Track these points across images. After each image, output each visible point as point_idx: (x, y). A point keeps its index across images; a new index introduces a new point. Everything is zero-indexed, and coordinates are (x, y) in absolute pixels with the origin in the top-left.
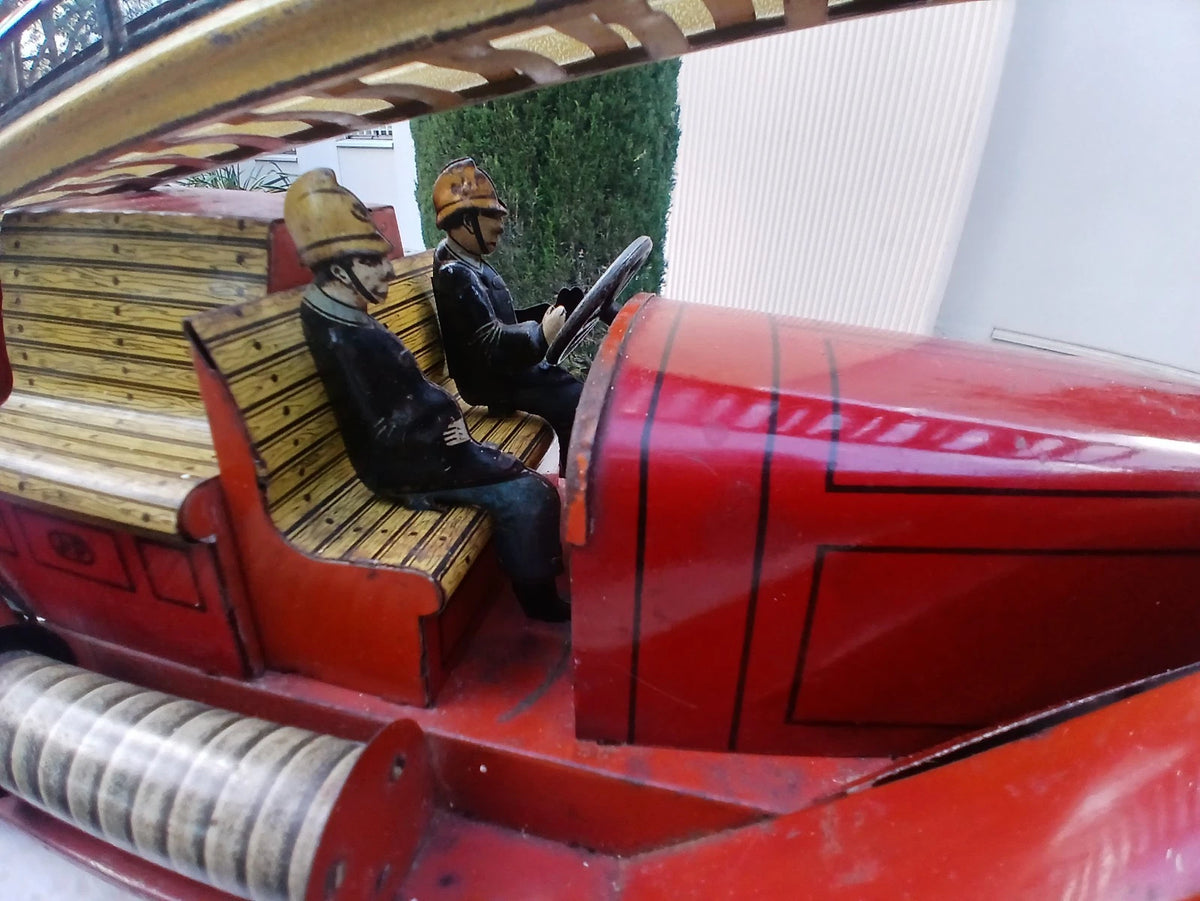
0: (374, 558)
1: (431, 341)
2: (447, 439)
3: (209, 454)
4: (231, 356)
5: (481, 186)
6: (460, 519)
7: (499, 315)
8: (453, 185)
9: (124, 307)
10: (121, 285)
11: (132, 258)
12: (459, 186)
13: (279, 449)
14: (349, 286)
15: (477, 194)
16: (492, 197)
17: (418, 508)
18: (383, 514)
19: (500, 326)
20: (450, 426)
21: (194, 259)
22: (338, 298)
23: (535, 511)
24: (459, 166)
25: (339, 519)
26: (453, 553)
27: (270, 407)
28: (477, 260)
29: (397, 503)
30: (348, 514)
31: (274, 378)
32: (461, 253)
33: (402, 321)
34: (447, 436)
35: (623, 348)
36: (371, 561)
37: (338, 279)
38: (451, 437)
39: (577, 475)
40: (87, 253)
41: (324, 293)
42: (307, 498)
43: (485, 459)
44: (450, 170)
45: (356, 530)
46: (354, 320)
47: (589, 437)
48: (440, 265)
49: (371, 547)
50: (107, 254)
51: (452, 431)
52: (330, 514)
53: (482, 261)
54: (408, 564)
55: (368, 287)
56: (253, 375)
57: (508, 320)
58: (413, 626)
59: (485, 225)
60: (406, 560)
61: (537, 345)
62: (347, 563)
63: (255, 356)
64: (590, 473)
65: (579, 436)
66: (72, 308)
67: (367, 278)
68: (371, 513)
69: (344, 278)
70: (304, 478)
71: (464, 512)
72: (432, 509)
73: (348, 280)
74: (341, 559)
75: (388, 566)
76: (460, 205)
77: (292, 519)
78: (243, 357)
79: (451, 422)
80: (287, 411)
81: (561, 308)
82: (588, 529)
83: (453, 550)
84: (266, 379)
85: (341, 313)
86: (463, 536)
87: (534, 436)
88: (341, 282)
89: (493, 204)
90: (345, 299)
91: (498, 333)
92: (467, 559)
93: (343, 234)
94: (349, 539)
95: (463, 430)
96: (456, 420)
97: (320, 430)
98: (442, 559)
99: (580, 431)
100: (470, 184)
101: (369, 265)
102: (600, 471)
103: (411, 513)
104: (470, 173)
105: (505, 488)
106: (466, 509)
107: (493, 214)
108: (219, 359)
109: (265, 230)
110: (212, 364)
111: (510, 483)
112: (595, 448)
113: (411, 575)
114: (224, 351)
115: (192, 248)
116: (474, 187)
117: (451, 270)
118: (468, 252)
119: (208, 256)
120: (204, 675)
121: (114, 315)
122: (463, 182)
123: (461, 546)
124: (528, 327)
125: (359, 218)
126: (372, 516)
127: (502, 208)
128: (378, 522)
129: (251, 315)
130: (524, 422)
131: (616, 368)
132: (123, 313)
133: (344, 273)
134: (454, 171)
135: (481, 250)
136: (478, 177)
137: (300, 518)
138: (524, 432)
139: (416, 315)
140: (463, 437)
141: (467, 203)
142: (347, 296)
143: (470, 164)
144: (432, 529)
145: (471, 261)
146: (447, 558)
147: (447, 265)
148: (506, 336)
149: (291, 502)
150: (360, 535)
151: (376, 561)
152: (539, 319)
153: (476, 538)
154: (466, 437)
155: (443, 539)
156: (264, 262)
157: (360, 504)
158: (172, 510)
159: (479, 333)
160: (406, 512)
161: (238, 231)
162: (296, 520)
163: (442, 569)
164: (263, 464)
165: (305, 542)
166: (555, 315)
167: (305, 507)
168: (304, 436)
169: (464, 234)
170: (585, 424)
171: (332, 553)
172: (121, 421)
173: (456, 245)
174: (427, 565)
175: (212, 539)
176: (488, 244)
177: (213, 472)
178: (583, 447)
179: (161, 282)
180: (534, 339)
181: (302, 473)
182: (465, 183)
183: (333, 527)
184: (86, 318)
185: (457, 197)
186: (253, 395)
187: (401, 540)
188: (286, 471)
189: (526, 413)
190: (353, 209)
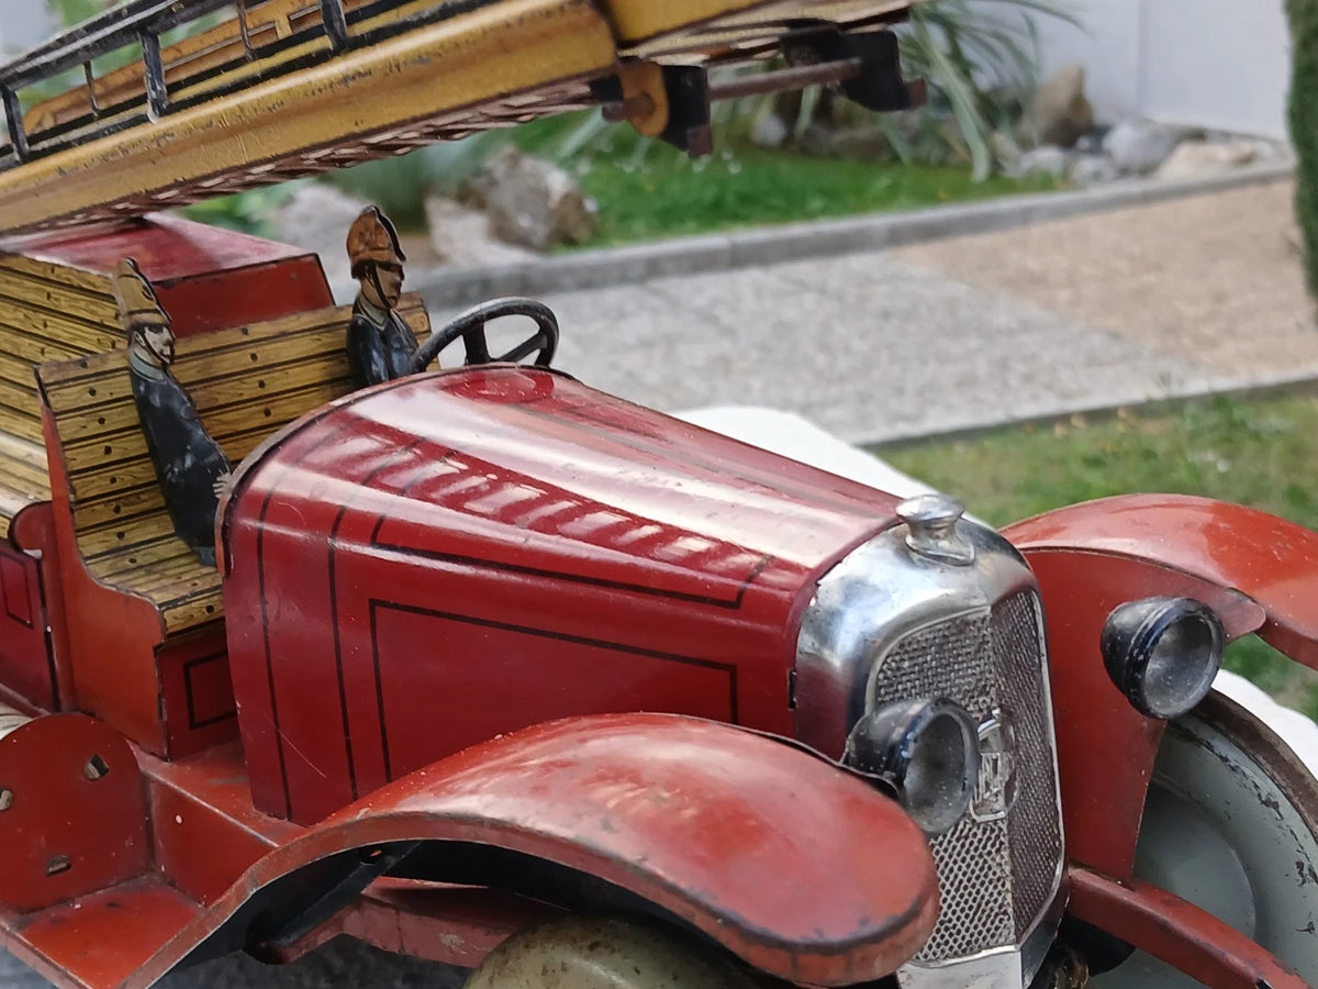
2: (216, 491)
3: (46, 480)
4: (65, 398)
8: (360, 234)
9: (48, 349)
10: (49, 329)
11: (56, 306)
12: (364, 235)
13: (93, 482)
14: (145, 348)
17: (207, 563)
20: (218, 479)
21: (93, 312)
25: (140, 561)
27: (92, 444)
28: (382, 315)
30: (155, 559)
31: (102, 421)
32: (367, 307)
33: (290, 380)
34: (216, 488)
37: (138, 342)
38: (219, 490)
40: (31, 297)
41: (134, 352)
42: (121, 535)
46: (152, 376)
50: (41, 300)
51: (219, 484)
52: (137, 555)
56: (82, 416)
58: (151, 659)
62: (115, 589)
63: (88, 399)
66: (15, 345)
67: (155, 343)
69: (141, 341)
70: (118, 516)
73: (144, 344)
74: (113, 585)
75: (135, 593)
76: (361, 256)
77: (98, 549)
78: (75, 400)
79: (219, 475)
80: (108, 451)
84: (94, 421)
85: (143, 369)
88: (140, 345)
90: (146, 359)
93: (138, 308)
96: (224, 474)
97: (143, 475)
100: (371, 234)
101: (155, 332)
108: (51, 399)
110: (47, 403)
114: (59, 394)
115: (92, 303)
116: (373, 238)
118: (374, 305)
119: (100, 311)
120: (29, 705)
121: (40, 355)
122: (367, 232)
125: (146, 297)
129: (96, 366)
132: (46, 355)
137: (105, 550)
139: (318, 374)
141: (366, 254)
142: (145, 355)
145: (375, 316)
149: (101, 533)
157: (172, 554)
158: (9, 519)
162: (100, 551)
164: (74, 491)
165: (99, 570)
167: (115, 542)
168: (125, 478)
169: (368, 287)
172: (30, 455)
173: (364, 298)
175: (37, 553)
177: (48, 496)
179: (71, 330)
181: (117, 510)
183: (132, 565)
184: (23, 355)
185: (361, 247)
186: (75, 432)
188: (99, 503)
190: (143, 290)
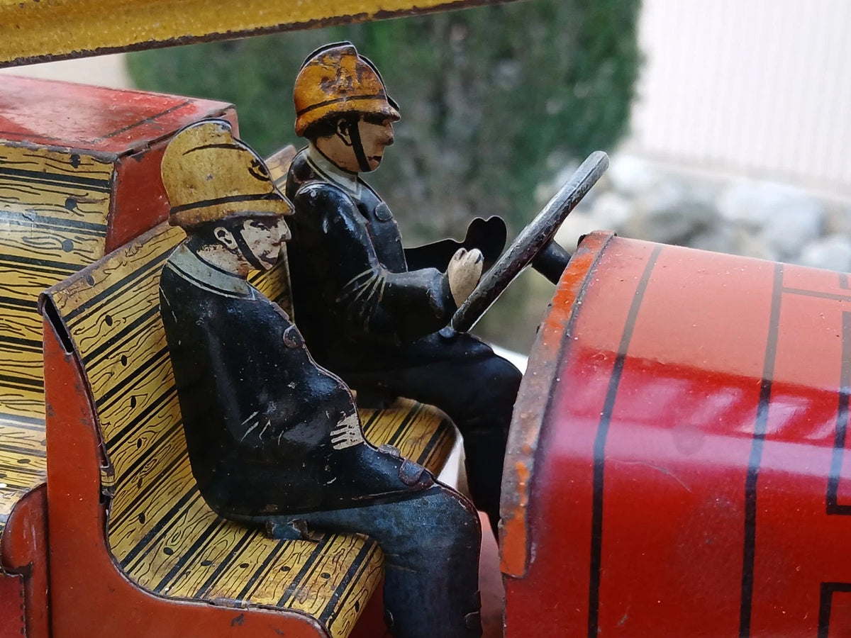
0: (241, 596)
1: (278, 293)
2: (333, 441)
4: (87, 336)
5: (365, 82)
6: (342, 551)
7: (382, 259)
8: (325, 79)
12: (333, 82)
14: (234, 251)
15: (359, 93)
16: (381, 97)
17: (283, 537)
18: (236, 543)
19: (381, 274)
20: (339, 424)
22: (217, 264)
23: (447, 543)
24: (333, 54)
25: (180, 548)
26: (340, 595)
27: (119, 398)
28: (352, 180)
29: (254, 528)
30: (189, 544)
31: (124, 360)
32: (331, 170)
34: (336, 436)
35: (571, 326)
36: (237, 601)
37: (221, 243)
38: (340, 438)
39: (518, 488)
41: (198, 257)
42: (142, 518)
43: (384, 468)
44: (322, 58)
45: (205, 563)
46: (233, 290)
47: (532, 440)
48: (298, 186)
49: (231, 584)
51: (342, 430)
52: (167, 542)
53: (360, 181)
54: (287, 605)
55: (257, 252)
56: (105, 357)
57: (395, 268)
59: (368, 133)
60: (282, 601)
61: (439, 304)
62: (204, 604)
63: (107, 333)
64: (532, 485)
65: (518, 440)
67: (257, 242)
68: (218, 543)
69: (230, 242)
70: (140, 491)
71: (346, 544)
72: (304, 538)
73: (234, 244)
74: (196, 599)
75: (261, 607)
76: (335, 107)
77: (128, 546)
78: (97, 335)
79: (340, 418)
80: (134, 402)
81: (476, 253)
82: (529, 556)
83: (340, 590)
84: (117, 362)
85: (217, 281)
86: (350, 573)
87: (428, 438)
88: (225, 246)
89: (381, 106)
90: (225, 266)
91: (380, 285)
92: (357, 604)
93: (235, 194)
94: (198, 576)
95: (356, 430)
96: (347, 416)
97: (161, 426)
98: (328, 601)
99: (519, 432)
100: (349, 78)
101: (263, 228)
102: (542, 482)
103: (275, 544)
104: (351, 63)
105: (407, 508)
106: (349, 539)
107: (379, 119)
108: (76, 339)
109: (109, 168)
110: (69, 346)
111: (415, 503)
112: (538, 454)
113: (291, 619)
114: (81, 331)
116: (355, 82)
117: (313, 195)
118: (340, 169)
122: (339, 74)
123: (348, 588)
124: (426, 277)
125: (257, 176)
126: (220, 547)
127: (393, 111)
128: (231, 555)
130: (412, 415)
131: (563, 354)
133: (229, 236)
134: (326, 59)
135: (360, 166)
136: (360, 69)
137: (137, 544)
138: (414, 431)
140: (355, 438)
141: (344, 105)
142: (227, 261)
143: (350, 52)
144: (308, 564)
145: (343, 180)
146: (334, 601)
147: (310, 187)
148: (394, 291)
149: (128, 522)
150: (212, 571)
151: (244, 602)
152: (443, 266)
153: (366, 579)
154: (359, 439)
155: (326, 576)
156: (105, 208)
157: (201, 530)
159: (353, 285)
160: (265, 541)
161: (71, 168)
162: (131, 549)
163: (330, 613)
164: (110, 471)
165: (145, 576)
166: (466, 262)
167: (141, 531)
168: (146, 435)
169: (336, 144)
170: (525, 425)
171: (182, 590)
173: (323, 160)
174: (312, 606)
176: (370, 158)
178: (524, 452)
180: (436, 295)
181: (140, 483)
182: (342, 77)
183: (174, 559)
185: (329, 96)
186: (106, 383)
187: (271, 576)
188: (128, 481)
189: (413, 402)
190: (251, 166)
